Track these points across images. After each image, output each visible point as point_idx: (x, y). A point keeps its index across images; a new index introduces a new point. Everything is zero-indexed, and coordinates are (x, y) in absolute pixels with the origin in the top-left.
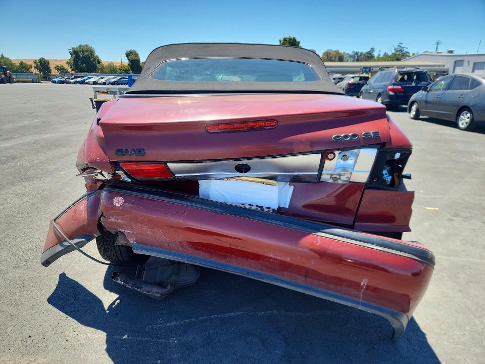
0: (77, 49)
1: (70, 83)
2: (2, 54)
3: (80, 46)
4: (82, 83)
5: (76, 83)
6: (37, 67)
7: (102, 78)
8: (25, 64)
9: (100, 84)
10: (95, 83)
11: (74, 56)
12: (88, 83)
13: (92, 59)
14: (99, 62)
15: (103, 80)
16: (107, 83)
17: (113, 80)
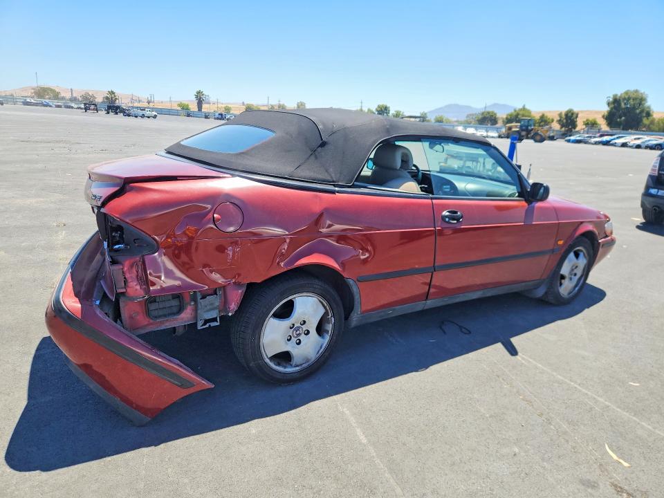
0: (620, 97)
1: (590, 143)
2: (524, 106)
3: (626, 93)
4: (607, 143)
5: (596, 143)
6: (559, 121)
7: (639, 139)
8: (547, 117)
9: (631, 147)
10: (624, 145)
11: (612, 106)
12: (614, 145)
13: (638, 111)
14: (648, 114)
15: (638, 142)
16: (643, 146)
17: (655, 142)
